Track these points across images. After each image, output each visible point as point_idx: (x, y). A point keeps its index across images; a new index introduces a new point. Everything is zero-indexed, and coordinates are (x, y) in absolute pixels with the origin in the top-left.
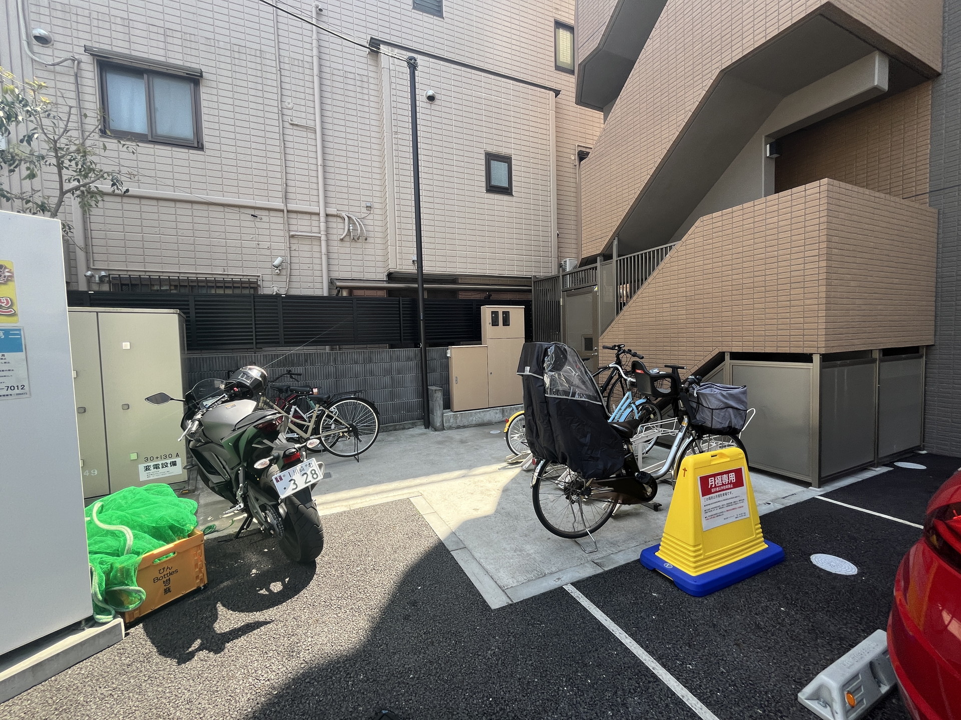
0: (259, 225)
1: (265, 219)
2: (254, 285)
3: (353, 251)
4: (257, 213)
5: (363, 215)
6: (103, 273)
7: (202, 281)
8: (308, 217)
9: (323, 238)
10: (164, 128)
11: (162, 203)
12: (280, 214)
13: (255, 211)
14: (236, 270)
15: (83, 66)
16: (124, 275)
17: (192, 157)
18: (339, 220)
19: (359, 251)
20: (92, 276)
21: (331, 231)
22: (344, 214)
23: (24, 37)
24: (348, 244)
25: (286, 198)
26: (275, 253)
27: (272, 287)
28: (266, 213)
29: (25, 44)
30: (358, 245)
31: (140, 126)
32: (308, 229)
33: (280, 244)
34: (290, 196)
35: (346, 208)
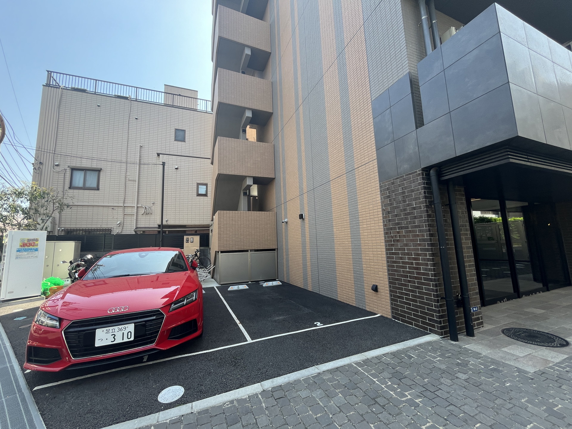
0: (114, 211)
1: (116, 209)
2: (110, 230)
3: (146, 218)
4: (114, 208)
5: (151, 206)
6: (63, 228)
7: (93, 230)
8: (131, 208)
9: (135, 214)
10: (88, 185)
11: (84, 207)
12: (122, 208)
13: (113, 207)
14: (104, 226)
15: (67, 170)
16: (69, 229)
17: (95, 192)
18: (142, 208)
19: (149, 218)
20: (60, 229)
21: (139, 212)
22: (144, 206)
23: (52, 165)
24: (144, 216)
25: (124, 203)
26: (118, 220)
27: (116, 231)
28: (117, 207)
29: (52, 167)
30: (148, 216)
31: (81, 185)
32: (131, 212)
33: (121, 217)
34: (125, 202)
35: (145, 204)
